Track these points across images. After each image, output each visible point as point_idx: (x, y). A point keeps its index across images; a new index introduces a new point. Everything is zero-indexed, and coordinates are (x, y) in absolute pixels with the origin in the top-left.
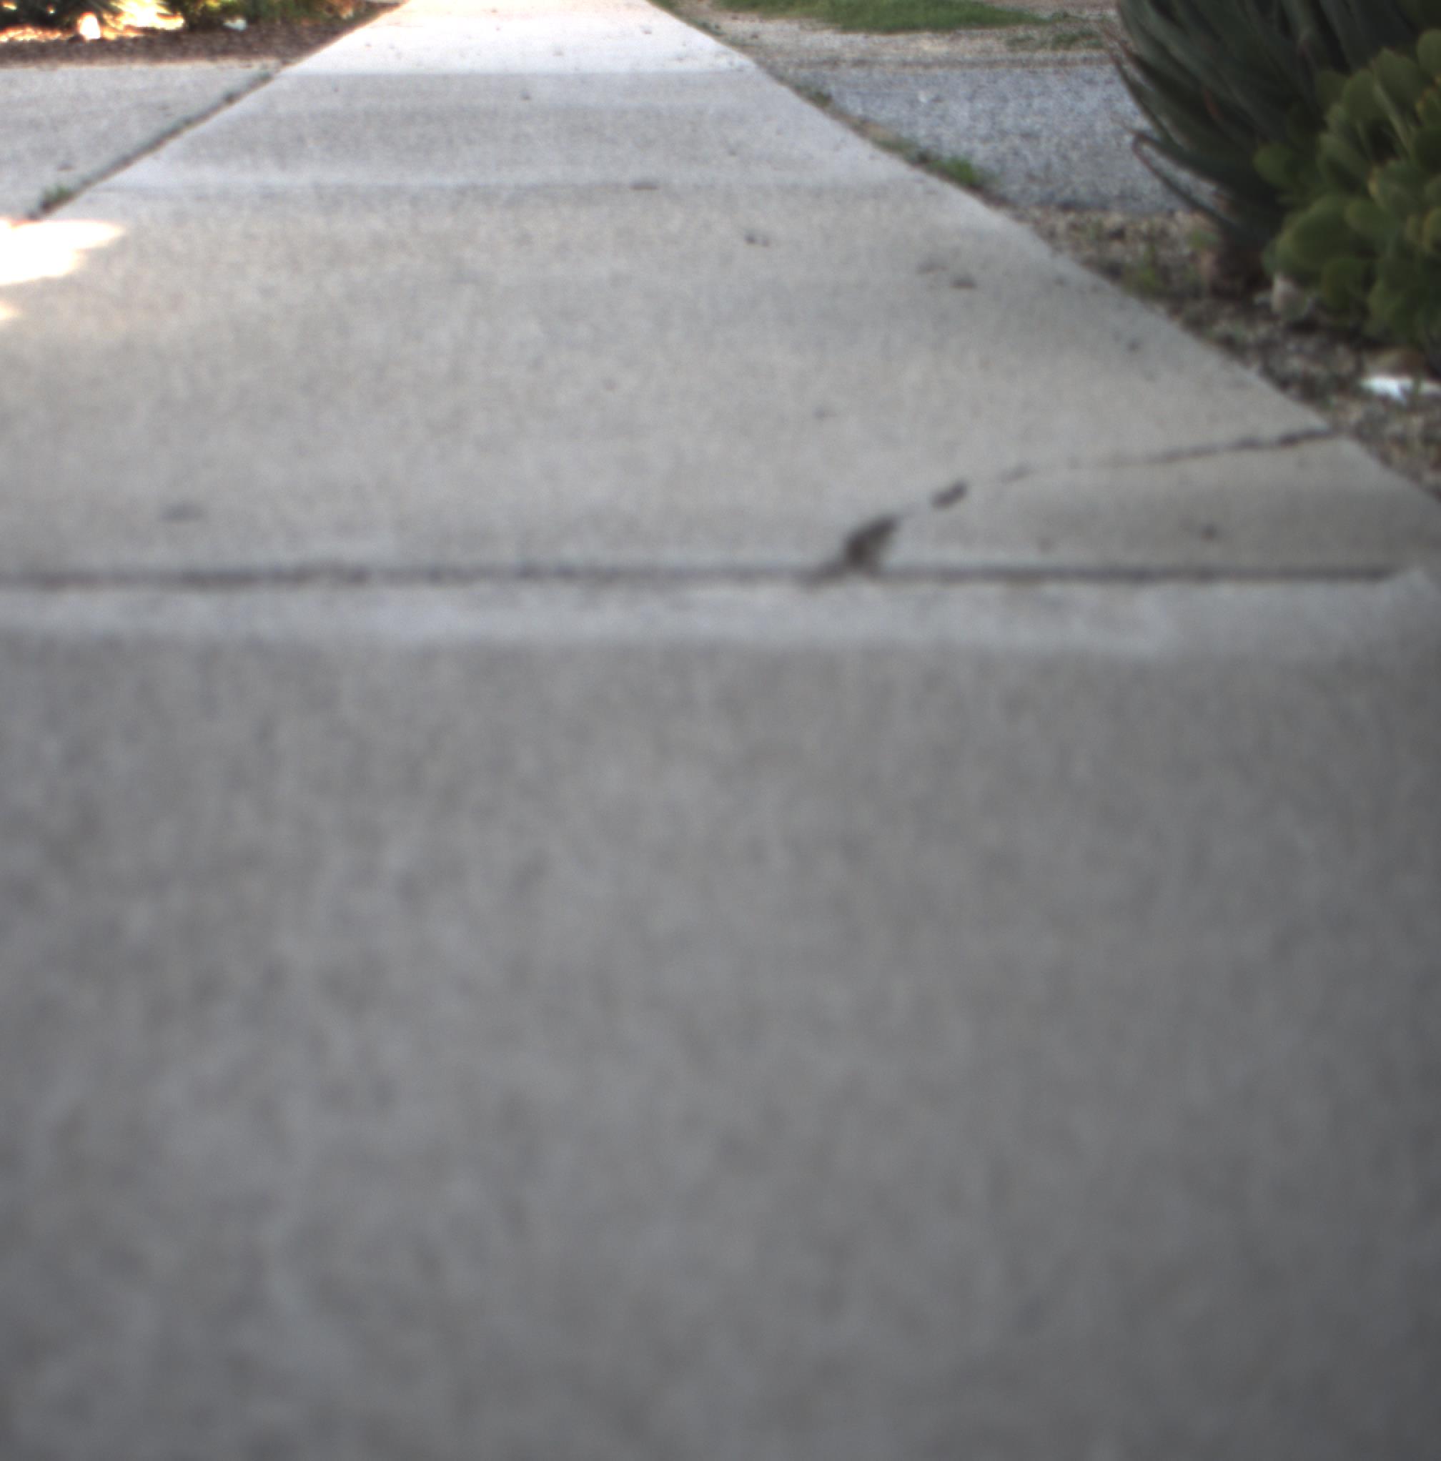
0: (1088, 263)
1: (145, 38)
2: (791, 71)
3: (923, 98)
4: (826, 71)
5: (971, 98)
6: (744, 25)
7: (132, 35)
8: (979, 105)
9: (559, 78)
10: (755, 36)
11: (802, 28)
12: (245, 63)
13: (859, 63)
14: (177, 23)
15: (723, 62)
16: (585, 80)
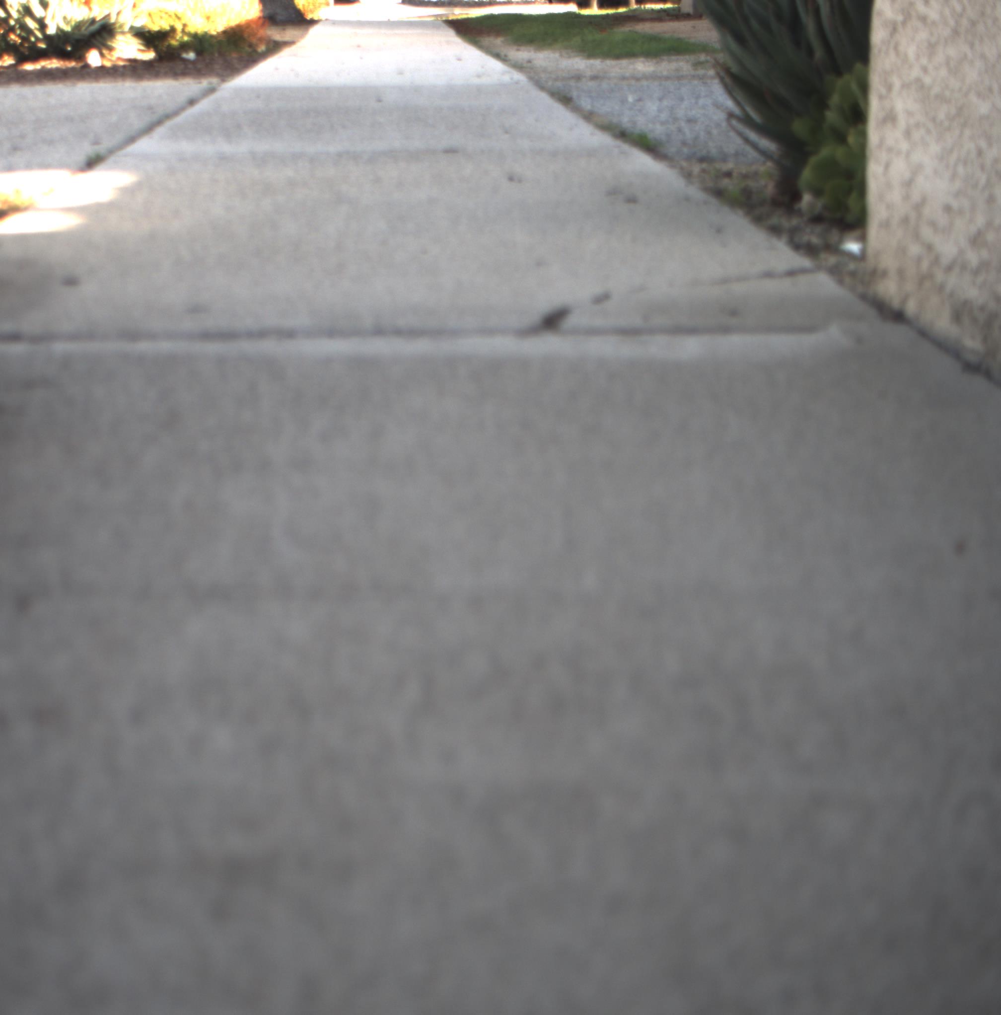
0: (706, 190)
1: (130, 65)
2: (550, 83)
3: (630, 99)
4: (572, 83)
5: (661, 99)
6: (523, 54)
7: (121, 63)
8: (665, 103)
9: (401, 89)
10: (529, 61)
11: (561, 56)
12: (198, 81)
13: (594, 78)
14: (150, 55)
15: (506, 78)
16: (417, 89)
